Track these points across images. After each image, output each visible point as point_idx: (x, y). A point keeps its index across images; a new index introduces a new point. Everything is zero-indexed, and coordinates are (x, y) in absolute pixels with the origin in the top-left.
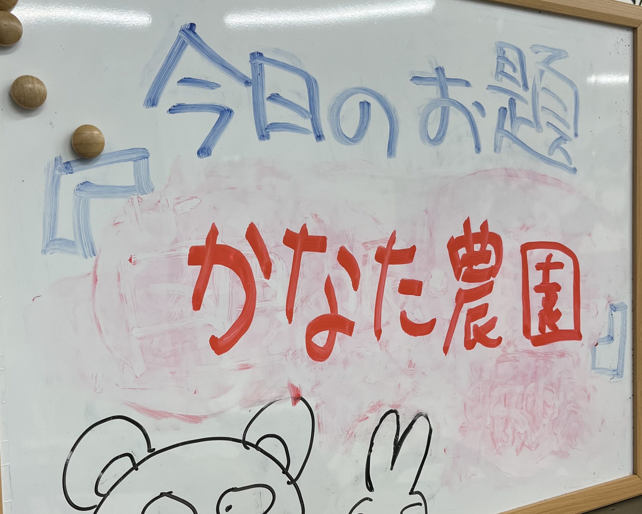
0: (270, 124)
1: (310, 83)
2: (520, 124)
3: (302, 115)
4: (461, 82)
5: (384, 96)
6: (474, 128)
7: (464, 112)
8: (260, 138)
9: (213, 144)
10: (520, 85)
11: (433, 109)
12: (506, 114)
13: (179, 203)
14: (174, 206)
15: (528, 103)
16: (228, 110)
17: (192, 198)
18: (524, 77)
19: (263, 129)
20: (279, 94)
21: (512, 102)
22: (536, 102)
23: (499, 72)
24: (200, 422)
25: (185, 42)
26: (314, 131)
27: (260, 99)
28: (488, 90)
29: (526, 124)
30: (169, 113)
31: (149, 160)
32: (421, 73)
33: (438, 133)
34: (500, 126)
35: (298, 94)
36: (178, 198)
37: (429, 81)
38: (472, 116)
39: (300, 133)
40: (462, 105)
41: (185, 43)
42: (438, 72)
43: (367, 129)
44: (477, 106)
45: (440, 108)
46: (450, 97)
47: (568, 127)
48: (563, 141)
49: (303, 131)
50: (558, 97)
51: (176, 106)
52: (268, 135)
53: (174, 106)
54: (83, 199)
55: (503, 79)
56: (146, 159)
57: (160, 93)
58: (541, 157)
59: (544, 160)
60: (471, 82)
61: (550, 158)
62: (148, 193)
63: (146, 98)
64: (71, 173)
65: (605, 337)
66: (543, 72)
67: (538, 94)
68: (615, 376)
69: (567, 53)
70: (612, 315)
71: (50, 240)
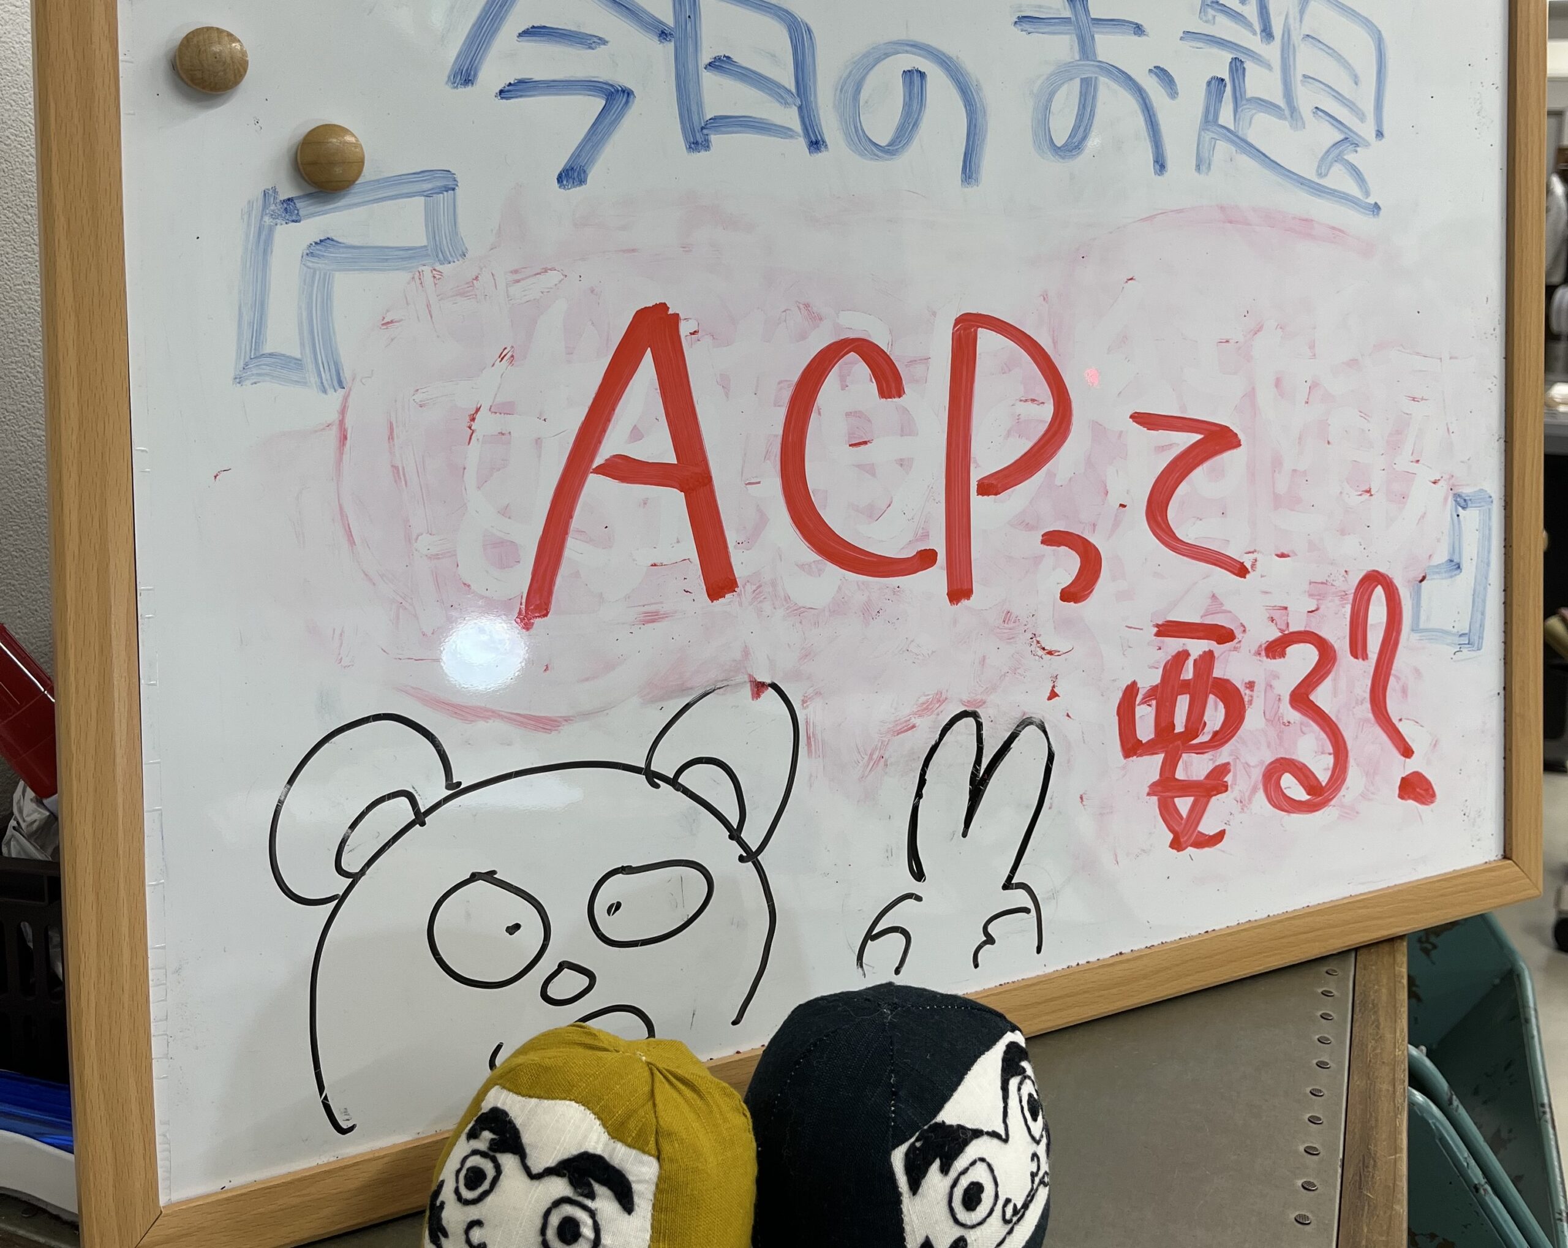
0: (710, 119)
1: (798, 35)
2: (1254, 111)
3: (780, 100)
4: (1125, 27)
5: (955, 58)
6: (1151, 121)
7: (1130, 89)
8: (690, 147)
9: (592, 160)
10: (1255, 30)
11: (1063, 83)
12: (1222, 92)
13: (518, 281)
14: (507, 288)
15: (1272, 68)
16: (623, 91)
17: (546, 272)
18: (1264, 14)
19: (697, 128)
20: (732, 57)
21: (1237, 67)
22: (1290, 66)
23: (1209, 3)
24: (556, 730)
26: (806, 132)
27: (690, 67)
28: (1184, 41)
29: (1267, 113)
30: (498, 98)
31: (456, 194)
32: (1038, 9)
33: (1073, 134)
34: (1211, 117)
35: (771, 55)
36: (516, 272)
37: (1055, 24)
38: (1148, 96)
39: (775, 137)
40: (1124, 73)
42: (1074, 7)
43: (917, 128)
44: (1158, 76)
45: (1077, 81)
46: (1100, 58)
47: (1362, 117)
48: (1351, 147)
49: (783, 132)
50: (1340, 55)
51: (514, 84)
52: (707, 141)
53: (510, 84)
54: (320, 273)
55: (1216, 18)
56: (451, 192)
57: (481, 58)
58: (1302, 181)
59: (1306, 188)
60: (1146, 26)
61: (1323, 184)
62: (454, 262)
63: (452, 69)
64: (296, 221)
65: (1443, 564)
66: (1307, 2)
67: (1294, 48)
68: (1464, 648)
70: (1458, 516)
71: (253, 357)
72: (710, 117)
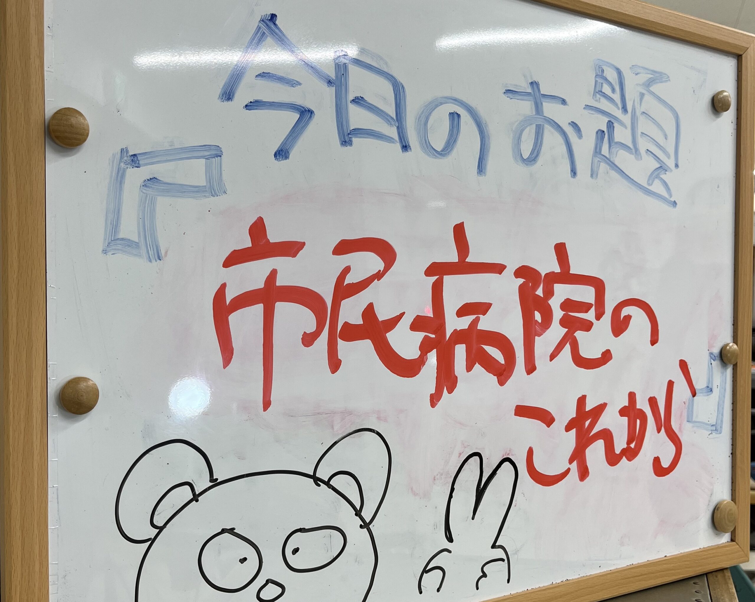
0: (353, 130)
1: (397, 88)
2: (618, 149)
3: (388, 122)
4: (557, 100)
5: (475, 109)
6: (570, 149)
7: (560, 132)
8: (342, 144)
9: (292, 146)
10: (619, 108)
11: (527, 126)
12: (603, 138)
15: (627, 128)
16: (309, 111)
18: (623, 98)
19: (346, 134)
20: (364, 97)
21: (610, 125)
22: (635, 127)
23: (597, 91)
25: (265, 33)
26: (400, 140)
27: (343, 101)
28: (585, 110)
29: (624, 150)
30: (245, 109)
31: (222, 159)
32: (515, 87)
33: (532, 153)
34: (598, 150)
35: (384, 99)
37: (523, 95)
38: (568, 137)
39: (384, 141)
40: (557, 124)
41: (265, 35)
42: (533, 87)
43: (456, 143)
44: (573, 127)
45: (534, 126)
46: (545, 115)
47: (669, 157)
48: (663, 172)
49: (388, 139)
50: (658, 123)
51: (253, 102)
52: (351, 141)
53: (251, 102)
54: (150, 196)
55: (601, 100)
56: (219, 158)
58: (640, 187)
59: (642, 190)
60: (567, 100)
61: (649, 188)
62: (220, 196)
63: (221, 91)
64: (138, 167)
65: (704, 388)
66: (644, 95)
67: (637, 118)
68: (713, 432)
69: (668, 77)
70: (711, 364)
71: (112, 240)
72: (352, 129)
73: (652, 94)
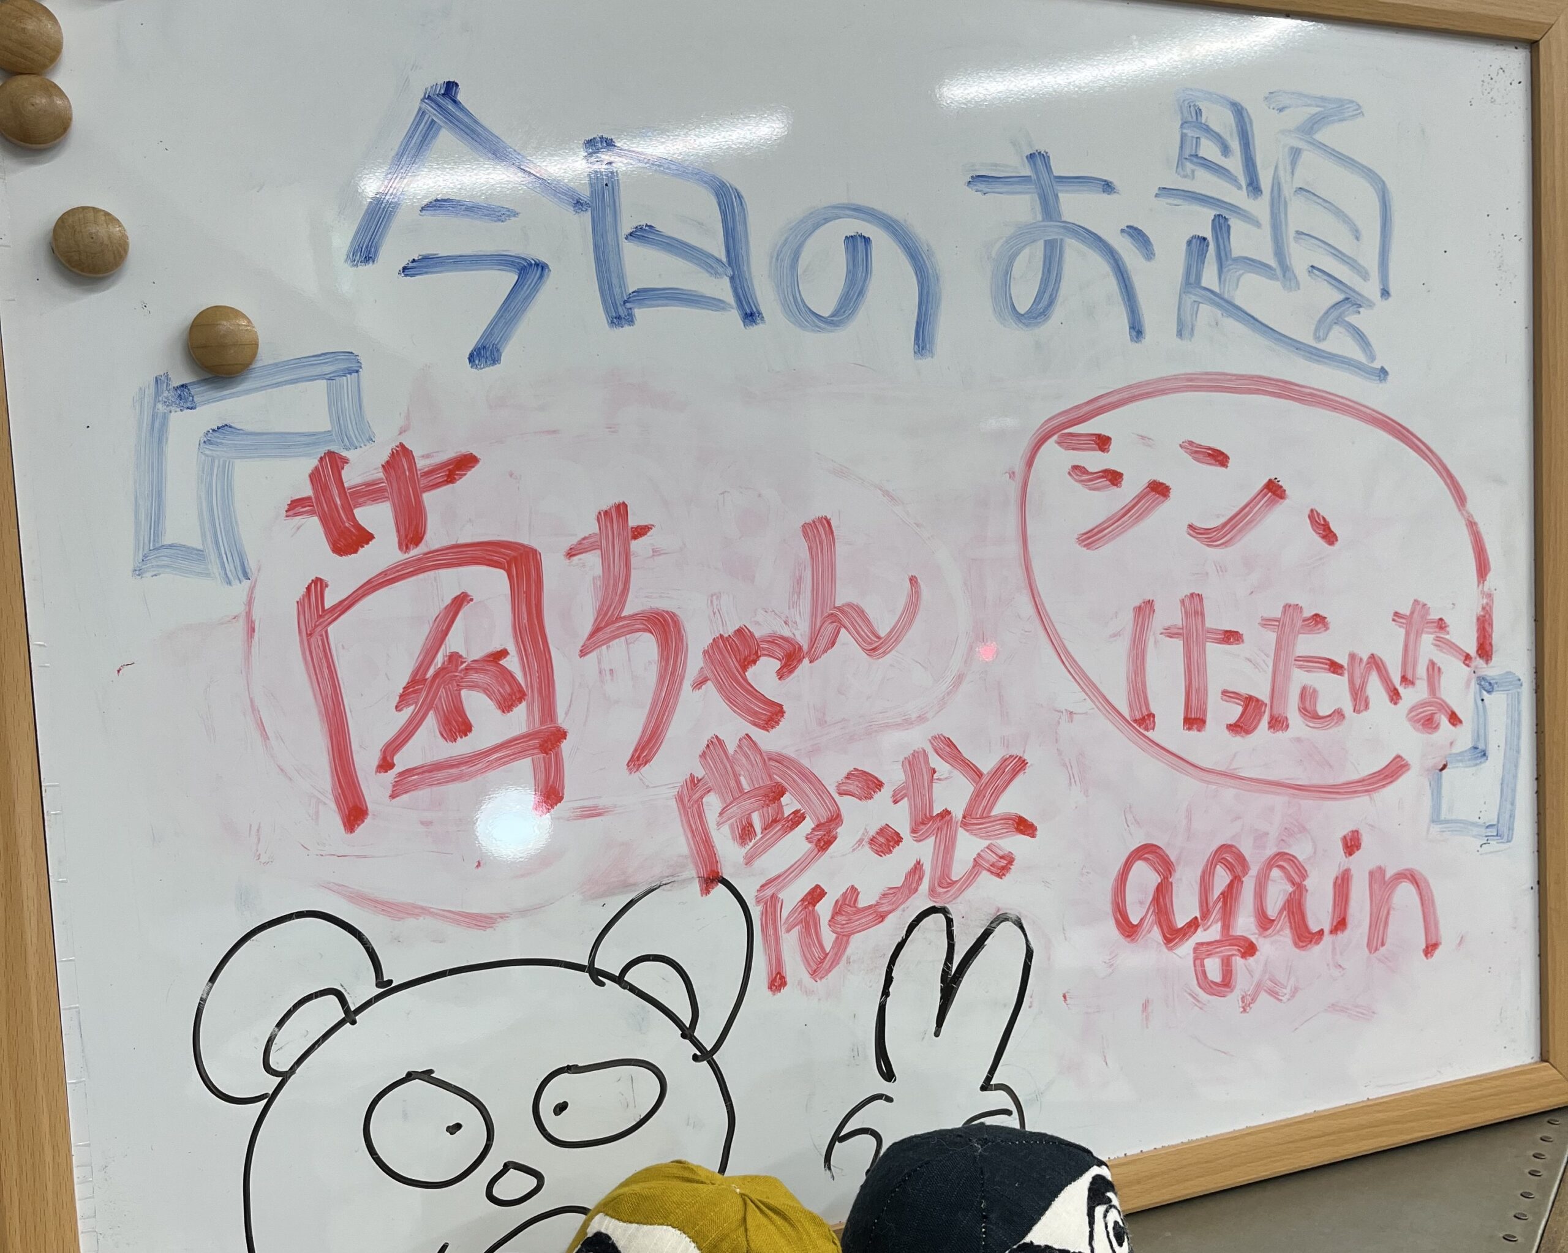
0: (633, 292)
1: (727, 200)
2: (1241, 272)
3: (709, 270)
4: (1092, 184)
5: (902, 222)
6: (1126, 286)
7: (1101, 251)
8: (612, 322)
9: (505, 338)
10: (1241, 186)
11: (1025, 245)
12: (1204, 251)
15: (1260, 224)
16: (537, 265)
18: (1250, 165)
19: (619, 302)
20: (655, 226)
21: (1221, 225)
22: (1281, 222)
23: (1187, 157)
24: (491, 927)
25: (435, 122)
26: (739, 303)
27: (609, 240)
28: (1159, 199)
29: (1257, 273)
30: (402, 276)
31: (361, 377)
32: (994, 168)
33: (1037, 300)
34: (1192, 279)
35: (699, 223)
36: (428, 456)
37: (1012, 184)
38: (1121, 258)
39: (704, 308)
40: (1096, 235)
41: (436, 125)
42: (1035, 165)
43: (863, 296)
44: (1132, 236)
45: (1040, 244)
46: (1064, 219)
47: (1365, 276)
48: (1353, 308)
49: (714, 303)
50: (1338, 209)
51: (419, 261)
52: (631, 315)
53: (414, 261)
54: (220, 461)
55: (1196, 173)
56: (354, 374)
57: (381, 233)
58: (1297, 346)
59: (1303, 353)
60: (1116, 183)
61: (1320, 347)
62: (361, 447)
63: (351, 246)
64: (191, 408)
65: (1466, 751)
66: (1300, 153)
67: (1286, 202)
68: (1494, 840)
69: (1359, 107)
70: (1483, 700)
71: (151, 548)
72: (633, 290)
73: (1322, 147)
